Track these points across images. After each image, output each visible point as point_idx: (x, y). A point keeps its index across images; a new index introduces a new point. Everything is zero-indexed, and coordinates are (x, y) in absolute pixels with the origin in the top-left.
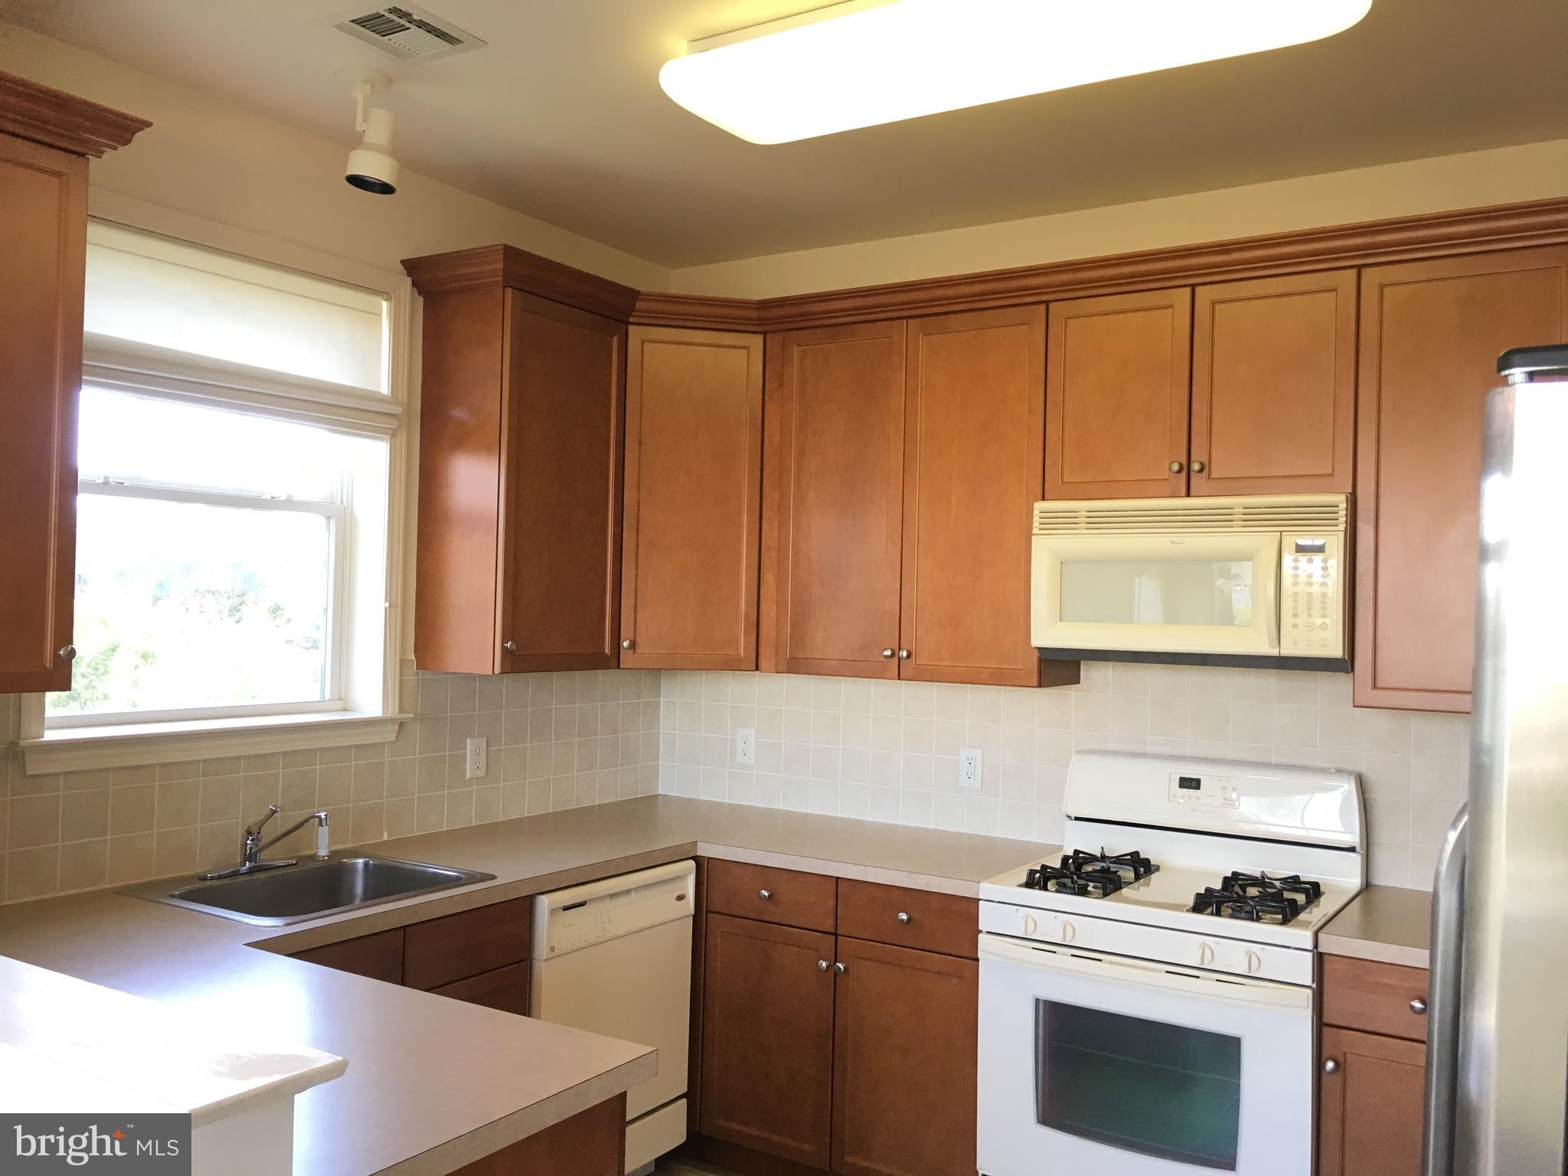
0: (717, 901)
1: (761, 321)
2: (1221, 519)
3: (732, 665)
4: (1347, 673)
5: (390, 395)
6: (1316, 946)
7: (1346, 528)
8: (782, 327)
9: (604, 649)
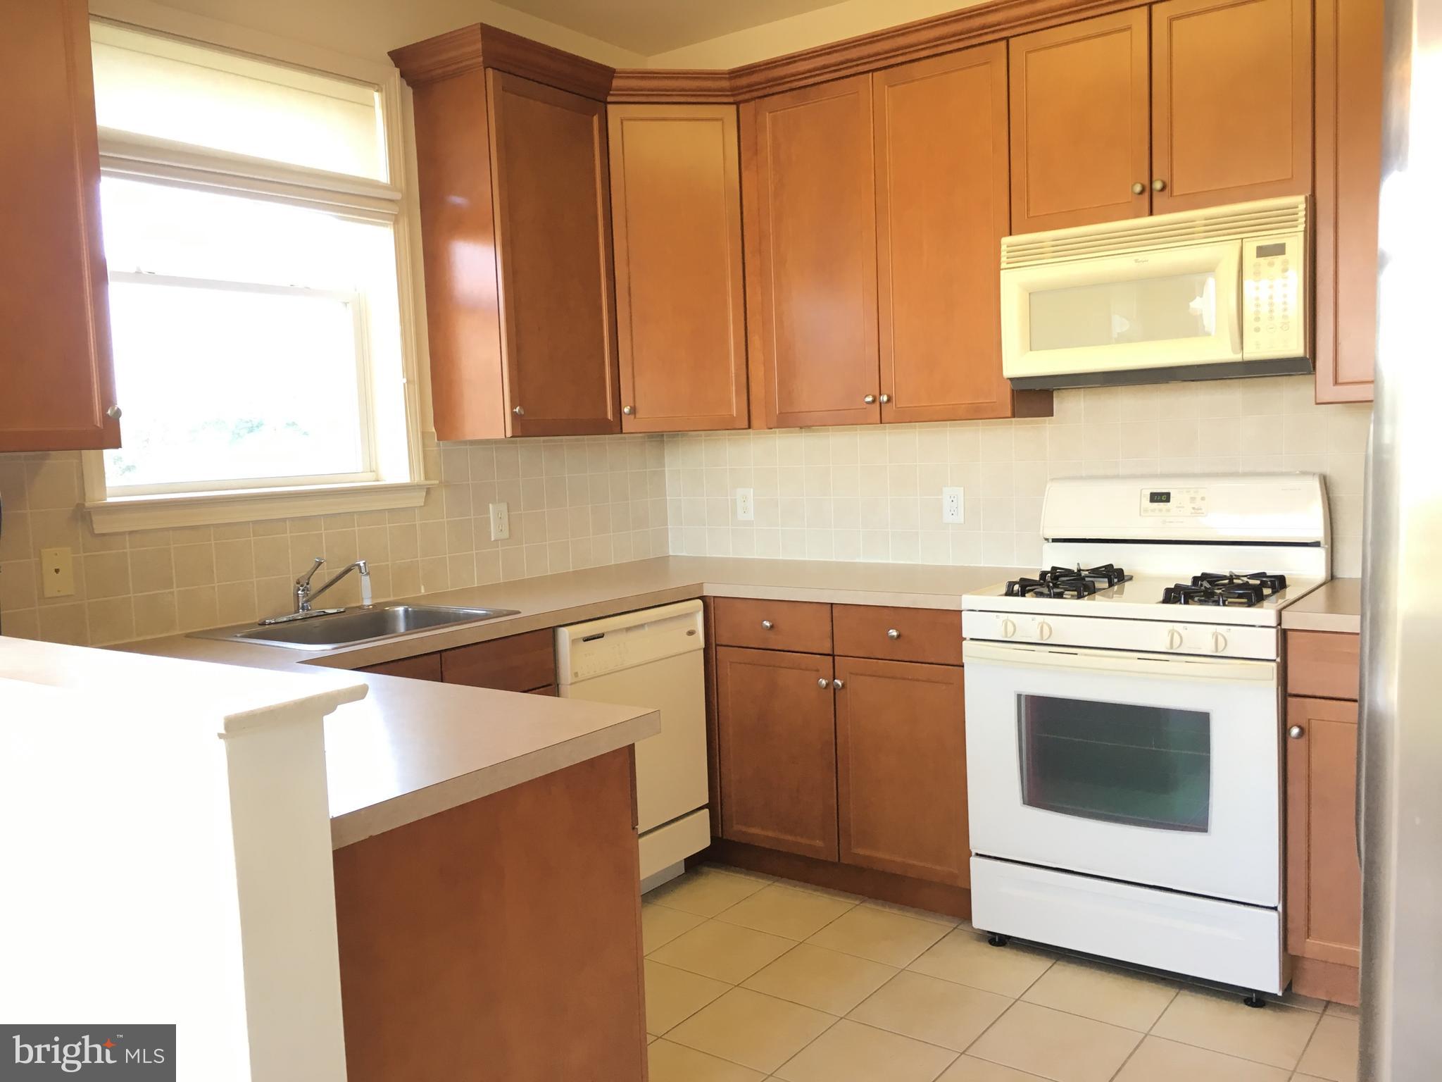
0: (724, 635)
1: (734, 91)
2: (1184, 234)
3: (727, 426)
4: (1310, 374)
5: (389, 183)
6: (1280, 624)
7: (1306, 228)
8: (755, 94)
9: (606, 413)
